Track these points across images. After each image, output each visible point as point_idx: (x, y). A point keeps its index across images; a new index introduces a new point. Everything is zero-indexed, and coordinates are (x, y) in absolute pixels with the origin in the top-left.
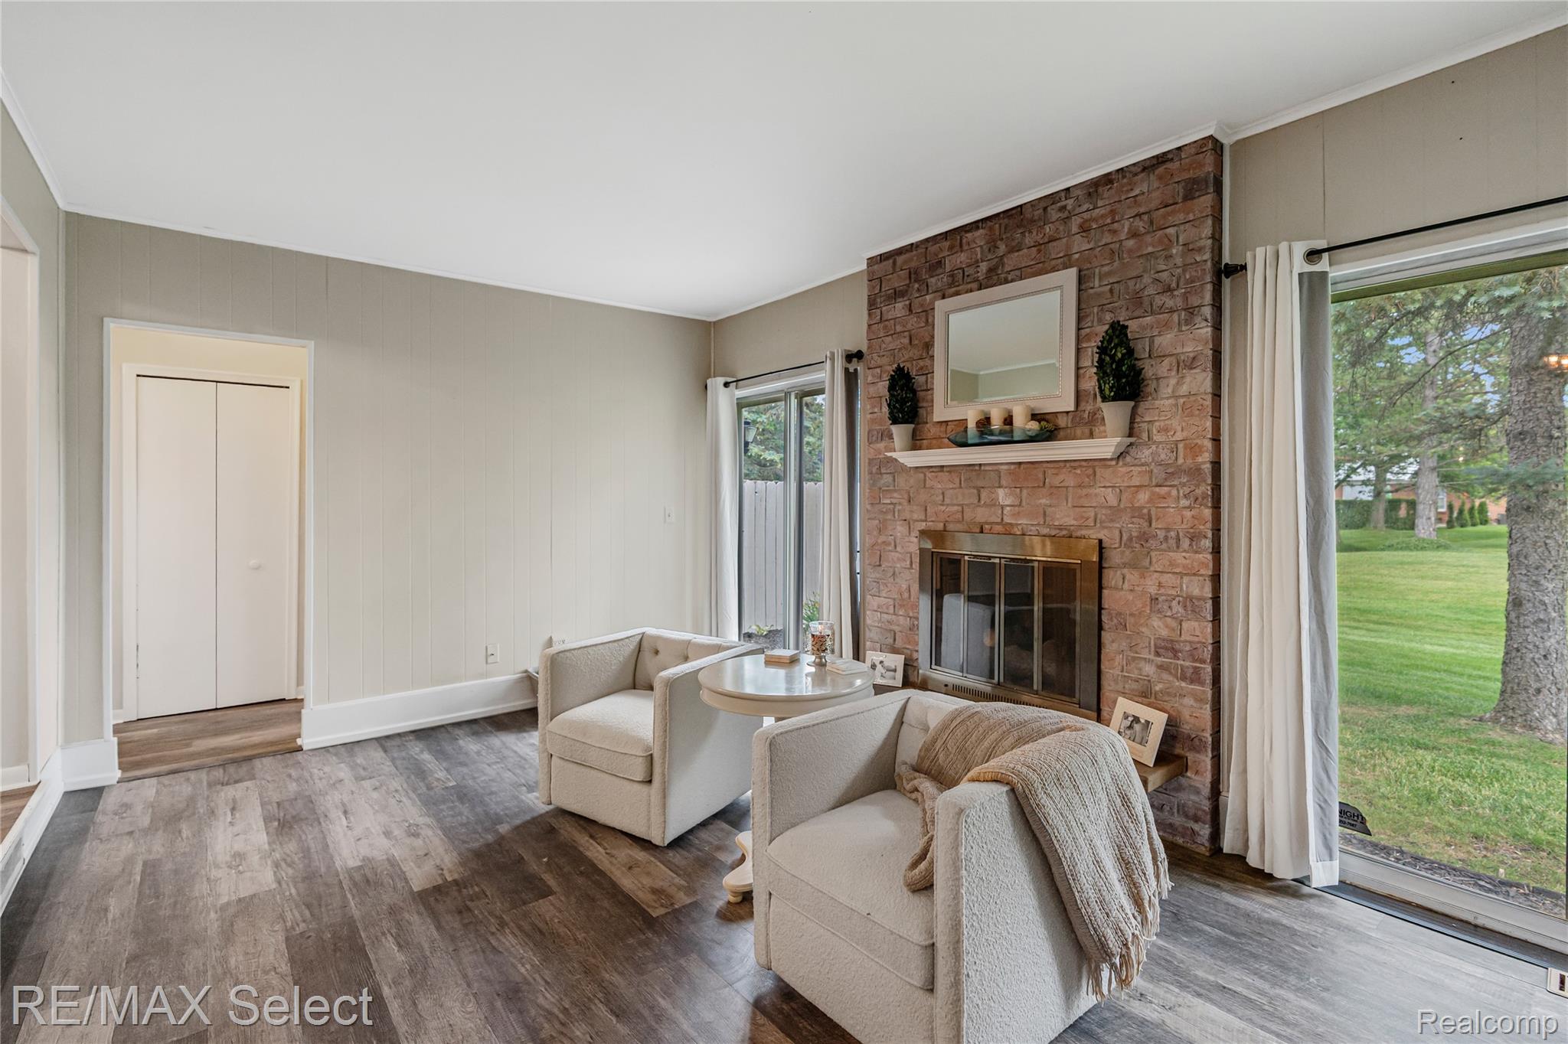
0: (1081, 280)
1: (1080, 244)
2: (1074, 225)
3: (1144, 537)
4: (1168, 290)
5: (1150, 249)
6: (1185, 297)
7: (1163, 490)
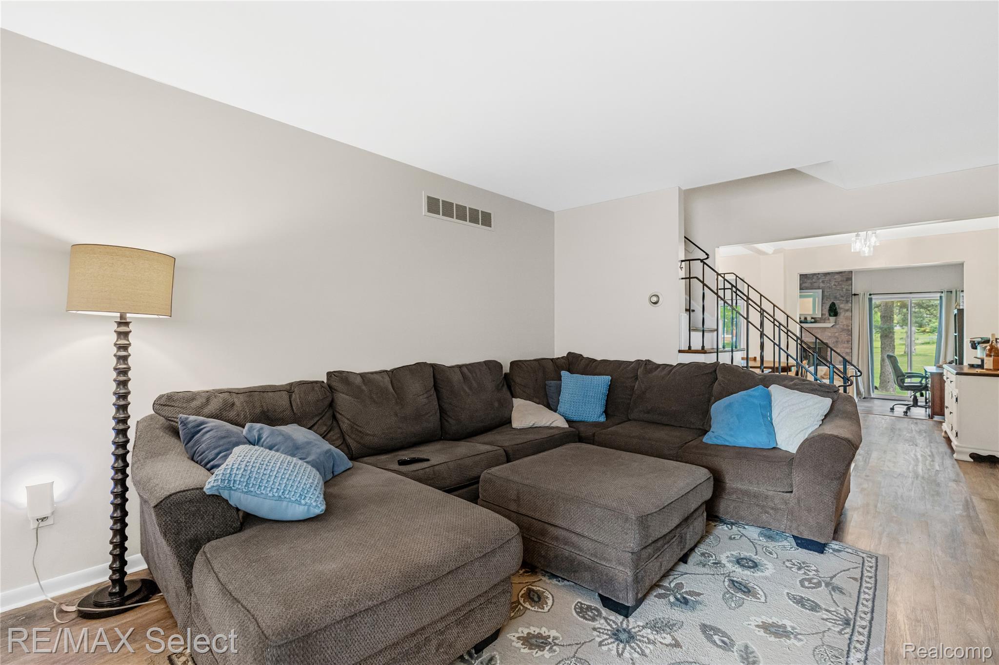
0: (823, 292)
1: (822, 285)
2: (821, 281)
3: (837, 342)
4: (842, 297)
5: (838, 288)
6: (846, 298)
7: (841, 333)
